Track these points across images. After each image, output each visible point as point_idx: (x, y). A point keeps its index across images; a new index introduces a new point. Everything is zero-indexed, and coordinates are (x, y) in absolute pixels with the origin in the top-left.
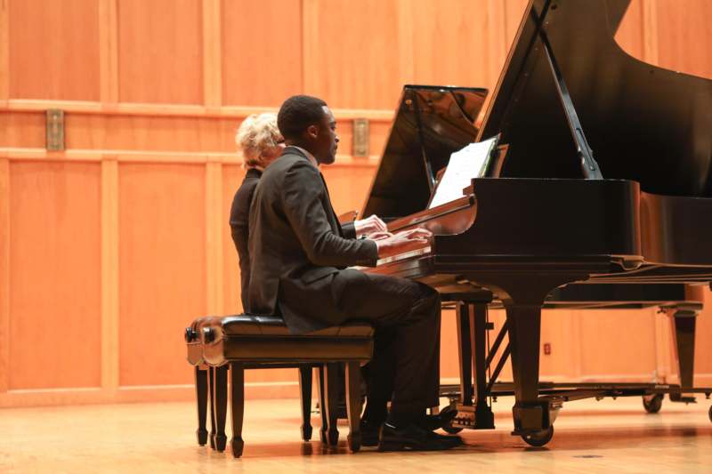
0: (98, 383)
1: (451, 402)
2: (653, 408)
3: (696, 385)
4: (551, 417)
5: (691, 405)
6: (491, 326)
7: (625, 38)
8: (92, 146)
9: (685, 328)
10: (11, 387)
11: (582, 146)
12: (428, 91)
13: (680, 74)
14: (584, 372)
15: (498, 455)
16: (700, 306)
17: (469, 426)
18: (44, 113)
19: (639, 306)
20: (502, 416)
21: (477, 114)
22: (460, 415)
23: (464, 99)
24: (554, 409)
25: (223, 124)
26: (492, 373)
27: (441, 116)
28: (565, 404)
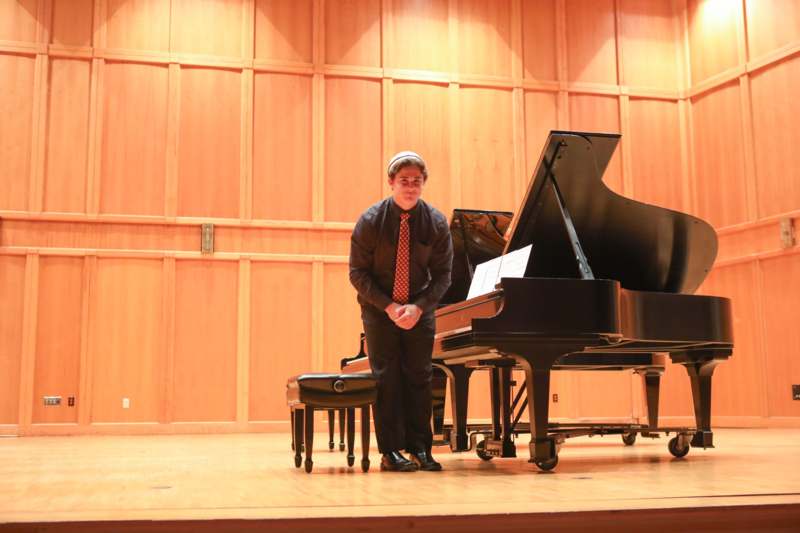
0: (234, 418)
1: (486, 438)
2: (629, 442)
3: (660, 425)
4: (557, 449)
5: (656, 440)
6: (514, 383)
7: (610, 179)
8: (233, 250)
9: (652, 384)
10: (173, 420)
11: (580, 256)
12: (471, 214)
13: (648, 205)
14: (582, 416)
16: (663, 369)
17: (498, 455)
18: (200, 226)
19: (620, 369)
20: (522, 447)
21: (506, 230)
22: (489, 447)
23: (496, 220)
24: (558, 443)
25: (325, 234)
26: (515, 416)
27: (480, 231)
28: (567, 440)
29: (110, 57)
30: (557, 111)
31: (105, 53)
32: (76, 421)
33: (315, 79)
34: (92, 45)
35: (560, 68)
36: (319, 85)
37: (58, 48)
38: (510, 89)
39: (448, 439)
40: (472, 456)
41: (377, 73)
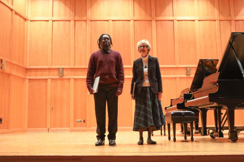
1: (213, 131)
4: (237, 135)
6: (222, 114)
15: (225, 143)
17: (218, 137)
20: (226, 134)
21: (216, 65)
22: (215, 134)
23: (213, 62)
24: (238, 133)
26: (223, 124)
27: (208, 66)
28: (241, 132)
29: (91, 19)
30: (231, 26)
31: (90, 18)
32: (86, 127)
33: (153, 22)
34: (86, 16)
35: (231, 13)
36: (154, 23)
37: (77, 18)
38: (215, 21)
39: (200, 132)
40: (209, 137)
41: (172, 18)
